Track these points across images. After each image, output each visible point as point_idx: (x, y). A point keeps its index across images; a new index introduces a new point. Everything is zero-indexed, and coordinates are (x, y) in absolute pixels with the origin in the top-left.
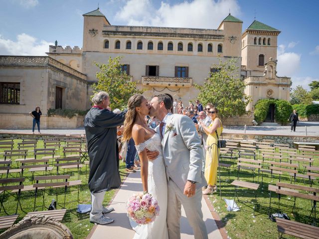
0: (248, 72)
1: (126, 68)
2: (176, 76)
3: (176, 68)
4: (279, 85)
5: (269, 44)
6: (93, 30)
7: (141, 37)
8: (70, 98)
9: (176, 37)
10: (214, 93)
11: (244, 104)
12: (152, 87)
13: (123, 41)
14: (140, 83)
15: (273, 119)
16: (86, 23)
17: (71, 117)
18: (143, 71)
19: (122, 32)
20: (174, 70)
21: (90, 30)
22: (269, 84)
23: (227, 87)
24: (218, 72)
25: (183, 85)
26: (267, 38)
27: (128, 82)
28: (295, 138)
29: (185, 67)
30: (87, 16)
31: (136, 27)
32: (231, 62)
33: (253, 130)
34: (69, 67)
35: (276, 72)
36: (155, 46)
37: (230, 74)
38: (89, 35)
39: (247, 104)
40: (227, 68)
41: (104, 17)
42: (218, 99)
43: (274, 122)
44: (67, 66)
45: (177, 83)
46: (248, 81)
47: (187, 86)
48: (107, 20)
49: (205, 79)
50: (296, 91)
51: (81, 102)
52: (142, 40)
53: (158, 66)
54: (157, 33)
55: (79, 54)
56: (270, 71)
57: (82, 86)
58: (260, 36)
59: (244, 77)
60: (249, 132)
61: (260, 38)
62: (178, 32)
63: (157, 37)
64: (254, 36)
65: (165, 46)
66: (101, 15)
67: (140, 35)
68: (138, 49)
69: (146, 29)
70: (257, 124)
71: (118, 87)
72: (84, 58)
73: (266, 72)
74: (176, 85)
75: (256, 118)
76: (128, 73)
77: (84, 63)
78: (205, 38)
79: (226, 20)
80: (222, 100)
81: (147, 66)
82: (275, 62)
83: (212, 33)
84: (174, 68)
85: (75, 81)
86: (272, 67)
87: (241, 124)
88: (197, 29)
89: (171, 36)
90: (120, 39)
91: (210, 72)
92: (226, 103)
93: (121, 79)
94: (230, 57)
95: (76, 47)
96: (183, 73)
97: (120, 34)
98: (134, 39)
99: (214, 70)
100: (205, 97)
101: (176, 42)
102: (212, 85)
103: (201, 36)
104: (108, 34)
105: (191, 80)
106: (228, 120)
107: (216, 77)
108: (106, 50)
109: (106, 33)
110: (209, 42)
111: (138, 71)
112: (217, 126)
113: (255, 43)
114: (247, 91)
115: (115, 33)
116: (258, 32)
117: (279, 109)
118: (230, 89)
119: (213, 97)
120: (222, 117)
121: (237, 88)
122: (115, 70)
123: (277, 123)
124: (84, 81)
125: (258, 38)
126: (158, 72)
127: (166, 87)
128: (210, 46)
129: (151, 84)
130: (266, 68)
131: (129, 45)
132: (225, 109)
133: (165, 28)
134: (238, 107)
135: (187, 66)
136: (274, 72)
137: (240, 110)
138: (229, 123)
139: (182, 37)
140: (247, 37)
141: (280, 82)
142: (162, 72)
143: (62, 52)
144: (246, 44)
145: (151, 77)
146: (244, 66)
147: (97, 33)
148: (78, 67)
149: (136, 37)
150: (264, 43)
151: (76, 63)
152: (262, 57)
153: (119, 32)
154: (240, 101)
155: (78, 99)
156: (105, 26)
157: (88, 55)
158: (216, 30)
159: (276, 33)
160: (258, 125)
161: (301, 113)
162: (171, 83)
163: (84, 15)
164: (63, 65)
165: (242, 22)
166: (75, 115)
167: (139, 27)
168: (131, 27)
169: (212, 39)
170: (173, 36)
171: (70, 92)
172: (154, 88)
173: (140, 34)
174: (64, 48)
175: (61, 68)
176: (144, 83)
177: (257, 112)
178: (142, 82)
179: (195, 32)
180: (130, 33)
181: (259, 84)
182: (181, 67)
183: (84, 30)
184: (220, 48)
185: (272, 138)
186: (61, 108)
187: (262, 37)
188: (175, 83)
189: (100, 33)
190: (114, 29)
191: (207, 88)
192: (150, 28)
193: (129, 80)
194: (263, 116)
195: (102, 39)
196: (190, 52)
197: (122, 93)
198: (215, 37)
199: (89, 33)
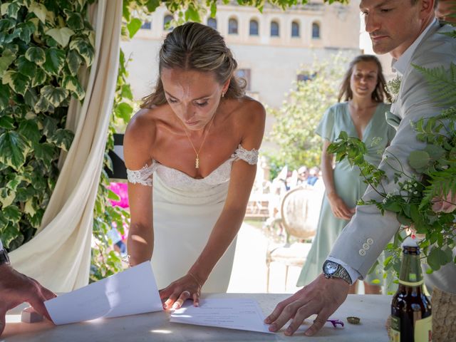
10: (303, 123)
24: (311, 80)
42: (312, 135)
49: (286, 94)
91: (294, 81)
94: (336, 49)
99: (303, 78)
100: (286, 132)
102: (299, 107)
105: (256, 96)
107: (307, 91)
119: (301, 131)
128: (296, 26)
135: (249, 67)
169: (300, 11)
184: (316, 30)
191: (289, 113)
198: (307, 6)
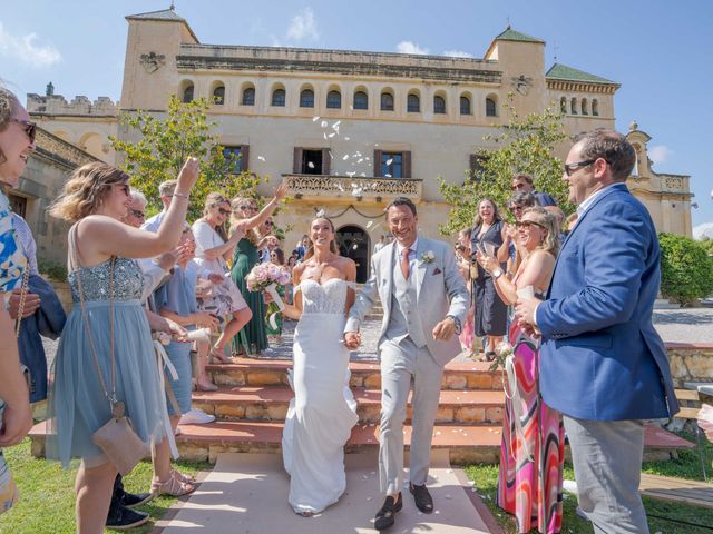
2: (377, 174)
3: (378, 154)
4: (660, 195)
5: (595, 113)
6: (153, 55)
7: (281, 73)
9: (375, 73)
12: (310, 205)
13: (234, 83)
16: (134, 40)
18: (288, 163)
19: (229, 60)
20: (371, 160)
21: (143, 56)
29: (402, 153)
30: (138, 20)
31: (269, 49)
36: (321, 98)
38: (141, 69)
41: (184, 22)
45: (382, 195)
48: (192, 35)
52: (284, 83)
53: (328, 150)
54: (323, 64)
55: (108, 117)
62: (381, 61)
63: (326, 75)
64: (560, 95)
65: (348, 98)
67: (279, 69)
68: (273, 104)
69: (294, 54)
72: (123, 129)
74: (379, 199)
78: (452, 79)
79: (503, 38)
81: (296, 150)
83: (469, 66)
84: (373, 154)
89: (362, 73)
90: (224, 80)
95: (103, 100)
96: (397, 168)
97: (225, 64)
98: (262, 80)
101: (375, 87)
103: (442, 74)
104: (192, 66)
105: (419, 185)
109: (187, 62)
110: (462, 90)
111: (272, 160)
115: (211, 61)
126: (328, 163)
127: (352, 206)
128: (466, 102)
129: (309, 195)
131: (248, 95)
133: (346, 54)
135: (407, 149)
136: (646, 162)
139: (391, 75)
141: (663, 186)
142: (340, 161)
143: (61, 112)
145: (307, 178)
147: (164, 64)
148: (105, 151)
149: (269, 72)
153: (222, 60)
156: (185, 46)
158: (480, 61)
162: (363, 194)
163: (129, 18)
165: (544, 44)
167: (278, 49)
168: (256, 49)
169: (471, 83)
170: (368, 73)
172: (316, 209)
173: (278, 64)
174: (69, 103)
176: (291, 194)
179: (425, 64)
180: (252, 63)
182: (392, 155)
183: (127, 56)
184: (491, 107)
188: (376, 195)
189: (171, 62)
190: (210, 53)
192: (306, 51)
195: (174, 78)
196: (414, 115)
198: (479, 77)
199: (141, 63)
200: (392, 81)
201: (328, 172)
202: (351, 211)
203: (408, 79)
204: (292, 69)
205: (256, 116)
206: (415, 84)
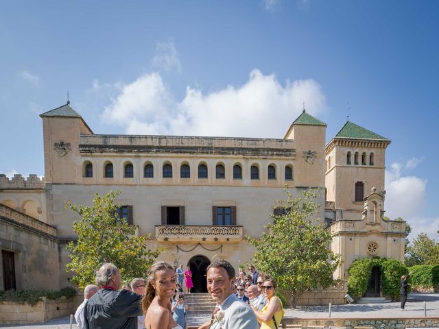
0: (338, 213)
1: (125, 212)
2: (215, 223)
3: (215, 208)
4: (386, 234)
5: (371, 163)
6: (62, 144)
7: (149, 155)
8: (30, 270)
9: (211, 153)
10: (279, 251)
11: (329, 269)
12: (173, 244)
13: (119, 163)
14: (153, 238)
15: (379, 292)
16: (48, 132)
17: (33, 303)
18: (158, 217)
19: (114, 147)
20: (210, 213)
21: (56, 144)
22: (371, 232)
23: (302, 240)
24: (286, 214)
25: (228, 239)
26: (368, 152)
27: (130, 236)
28: (407, 321)
29: (230, 207)
30: (48, 117)
31: (140, 137)
32: (307, 198)
33: (345, 311)
34: (23, 214)
35: (382, 212)
36: (176, 171)
37: (306, 217)
38: (55, 153)
39: (335, 268)
40: (301, 207)
41: (81, 118)
42: (287, 261)
43: (379, 296)
44: (20, 213)
45: (217, 236)
46: (336, 228)
47: (235, 241)
48: (86, 125)
49: (265, 227)
50: (416, 243)
51: (50, 274)
52: (153, 161)
53: (183, 207)
54: (177, 148)
55: (39, 190)
56: (372, 211)
57: (49, 247)
58: (357, 150)
59: (330, 222)
60: (336, 315)
61: (357, 153)
62: (216, 144)
63: (179, 155)
64: (347, 150)
65: (194, 170)
66: (74, 115)
67: (148, 152)
68: (145, 176)
69: (157, 140)
70: (352, 300)
71: (113, 246)
72: (50, 197)
73: (365, 213)
74: (216, 239)
75: (351, 292)
76: (130, 222)
77: (50, 206)
78: (263, 155)
79: (299, 122)
80: (293, 262)
81: (162, 207)
82: (382, 195)
83: (274, 146)
84: (211, 209)
85: (35, 238)
86: (375, 203)
87: (325, 302)
88: (248, 140)
89: (203, 153)
90: (111, 160)
91: (272, 215)
92: (300, 267)
93: (118, 233)
94: (306, 188)
95: (33, 177)
96: (227, 218)
97: (112, 149)
98: (137, 160)
99: (279, 212)
100: (266, 259)
101: (212, 162)
102: (276, 237)
103: (256, 152)
104: (90, 151)
105: (241, 229)
106: (304, 296)
107: (282, 223)
108: (88, 180)
109: (87, 148)
110: (269, 162)
111: (148, 215)
112: (275, 310)
113: (349, 162)
114: (336, 246)
115: (103, 148)
116: (354, 143)
117: (387, 274)
118: (306, 244)
119: (278, 258)
120: (295, 292)
121: (318, 241)
122: (107, 217)
123: (384, 299)
124: (53, 238)
125: (353, 153)
126: (184, 216)
127: (199, 244)
128: (272, 169)
129: (172, 238)
130: (366, 206)
131: (129, 170)
132: (299, 278)
133: (192, 138)
134: (319, 274)
135: (234, 205)
136: (379, 213)
137: (324, 278)
138: (306, 301)
139: (222, 153)
140: (334, 151)
141: (389, 228)
142: (190, 216)
143: (6, 186)
144: (333, 163)
145: (171, 227)
146: (331, 203)
147: (70, 149)
148: (40, 212)
149: (141, 154)
150: (363, 163)
151: (35, 206)
152: (360, 185)
153: (110, 147)
154: (323, 263)
155: (44, 271)
156: (84, 136)
157: (56, 190)
158: (282, 141)
159: (384, 143)
160: (355, 302)
161: (424, 280)
162: (206, 236)
163: (42, 116)
164: (12, 210)
165: (326, 126)
166: (41, 300)
167: (146, 137)
168: (131, 137)
169: (275, 157)
170: (207, 153)
171: (29, 259)
172: (177, 246)
173: (147, 149)
174: (10, 179)
175: (8, 217)
176: (160, 238)
177: (352, 280)
178: (156, 236)
179: (245, 145)
180: (130, 148)
181: (355, 234)
182: (224, 208)
183: (44, 144)
184: (289, 172)
185: (373, 323)
186: (15, 288)
187: (360, 151)
188: (214, 236)
189: (75, 148)
190: (100, 142)
191: (267, 243)
192: (165, 137)
193: (134, 233)
194: (363, 287)
195: (79, 160)
196: (238, 181)
197: (121, 257)
198: (280, 153)
199: (55, 149)
200: (223, 158)
201: (184, 223)
202: (199, 247)
203: (234, 156)
204: (157, 152)
205: (135, 185)
206: (239, 159)
